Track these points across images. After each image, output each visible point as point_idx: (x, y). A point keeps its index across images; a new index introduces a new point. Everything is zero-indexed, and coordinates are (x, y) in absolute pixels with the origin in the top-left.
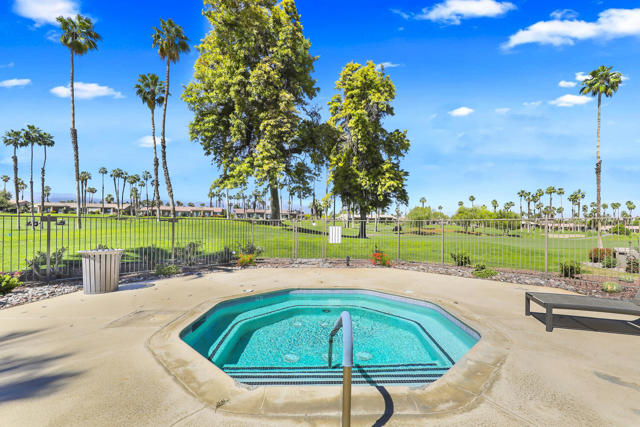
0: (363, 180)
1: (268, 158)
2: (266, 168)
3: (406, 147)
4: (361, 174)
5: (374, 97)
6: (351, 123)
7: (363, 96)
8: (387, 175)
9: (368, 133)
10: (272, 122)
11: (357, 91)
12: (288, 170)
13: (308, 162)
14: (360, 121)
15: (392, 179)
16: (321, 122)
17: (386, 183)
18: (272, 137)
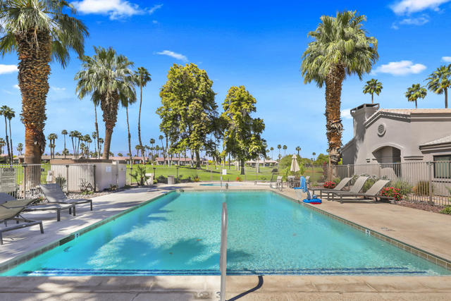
0: (241, 145)
1: (196, 140)
2: (195, 144)
3: (263, 128)
4: (240, 142)
5: (244, 106)
6: (234, 118)
7: (239, 104)
8: (253, 143)
9: (243, 122)
10: (198, 125)
11: (236, 102)
12: (205, 145)
13: (214, 139)
14: (238, 117)
15: (256, 145)
16: (219, 116)
17: (253, 148)
18: (198, 131)
